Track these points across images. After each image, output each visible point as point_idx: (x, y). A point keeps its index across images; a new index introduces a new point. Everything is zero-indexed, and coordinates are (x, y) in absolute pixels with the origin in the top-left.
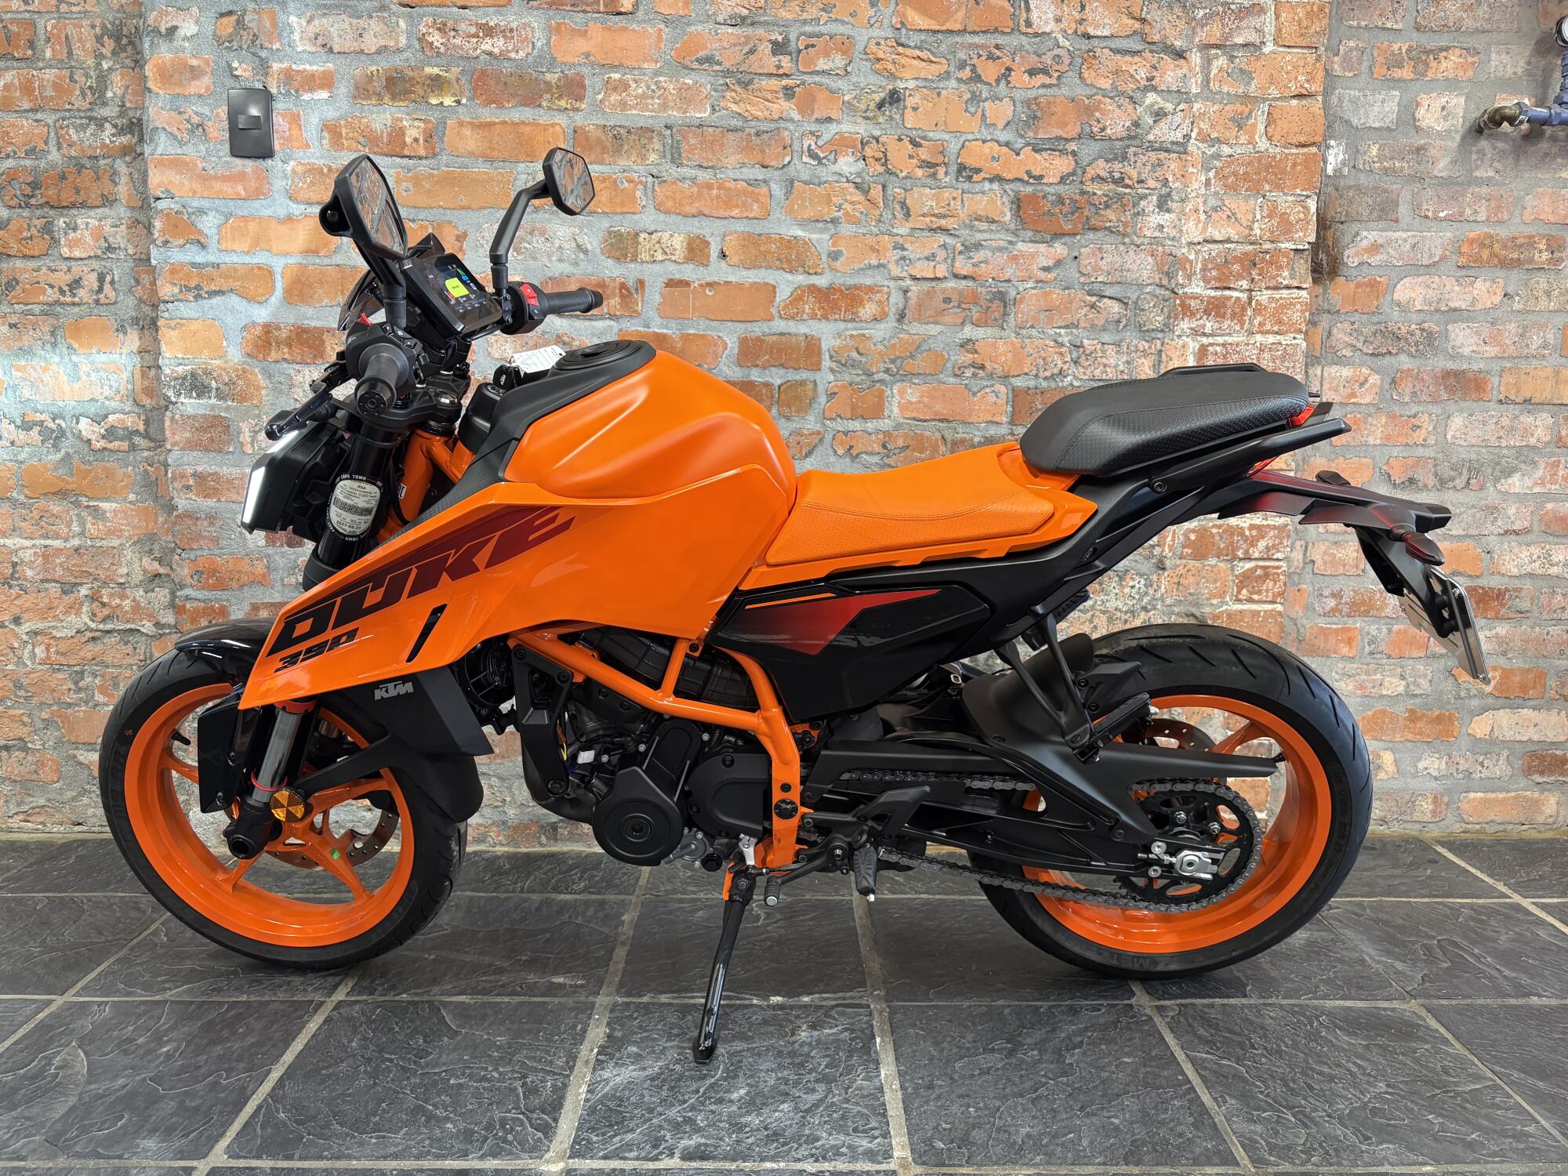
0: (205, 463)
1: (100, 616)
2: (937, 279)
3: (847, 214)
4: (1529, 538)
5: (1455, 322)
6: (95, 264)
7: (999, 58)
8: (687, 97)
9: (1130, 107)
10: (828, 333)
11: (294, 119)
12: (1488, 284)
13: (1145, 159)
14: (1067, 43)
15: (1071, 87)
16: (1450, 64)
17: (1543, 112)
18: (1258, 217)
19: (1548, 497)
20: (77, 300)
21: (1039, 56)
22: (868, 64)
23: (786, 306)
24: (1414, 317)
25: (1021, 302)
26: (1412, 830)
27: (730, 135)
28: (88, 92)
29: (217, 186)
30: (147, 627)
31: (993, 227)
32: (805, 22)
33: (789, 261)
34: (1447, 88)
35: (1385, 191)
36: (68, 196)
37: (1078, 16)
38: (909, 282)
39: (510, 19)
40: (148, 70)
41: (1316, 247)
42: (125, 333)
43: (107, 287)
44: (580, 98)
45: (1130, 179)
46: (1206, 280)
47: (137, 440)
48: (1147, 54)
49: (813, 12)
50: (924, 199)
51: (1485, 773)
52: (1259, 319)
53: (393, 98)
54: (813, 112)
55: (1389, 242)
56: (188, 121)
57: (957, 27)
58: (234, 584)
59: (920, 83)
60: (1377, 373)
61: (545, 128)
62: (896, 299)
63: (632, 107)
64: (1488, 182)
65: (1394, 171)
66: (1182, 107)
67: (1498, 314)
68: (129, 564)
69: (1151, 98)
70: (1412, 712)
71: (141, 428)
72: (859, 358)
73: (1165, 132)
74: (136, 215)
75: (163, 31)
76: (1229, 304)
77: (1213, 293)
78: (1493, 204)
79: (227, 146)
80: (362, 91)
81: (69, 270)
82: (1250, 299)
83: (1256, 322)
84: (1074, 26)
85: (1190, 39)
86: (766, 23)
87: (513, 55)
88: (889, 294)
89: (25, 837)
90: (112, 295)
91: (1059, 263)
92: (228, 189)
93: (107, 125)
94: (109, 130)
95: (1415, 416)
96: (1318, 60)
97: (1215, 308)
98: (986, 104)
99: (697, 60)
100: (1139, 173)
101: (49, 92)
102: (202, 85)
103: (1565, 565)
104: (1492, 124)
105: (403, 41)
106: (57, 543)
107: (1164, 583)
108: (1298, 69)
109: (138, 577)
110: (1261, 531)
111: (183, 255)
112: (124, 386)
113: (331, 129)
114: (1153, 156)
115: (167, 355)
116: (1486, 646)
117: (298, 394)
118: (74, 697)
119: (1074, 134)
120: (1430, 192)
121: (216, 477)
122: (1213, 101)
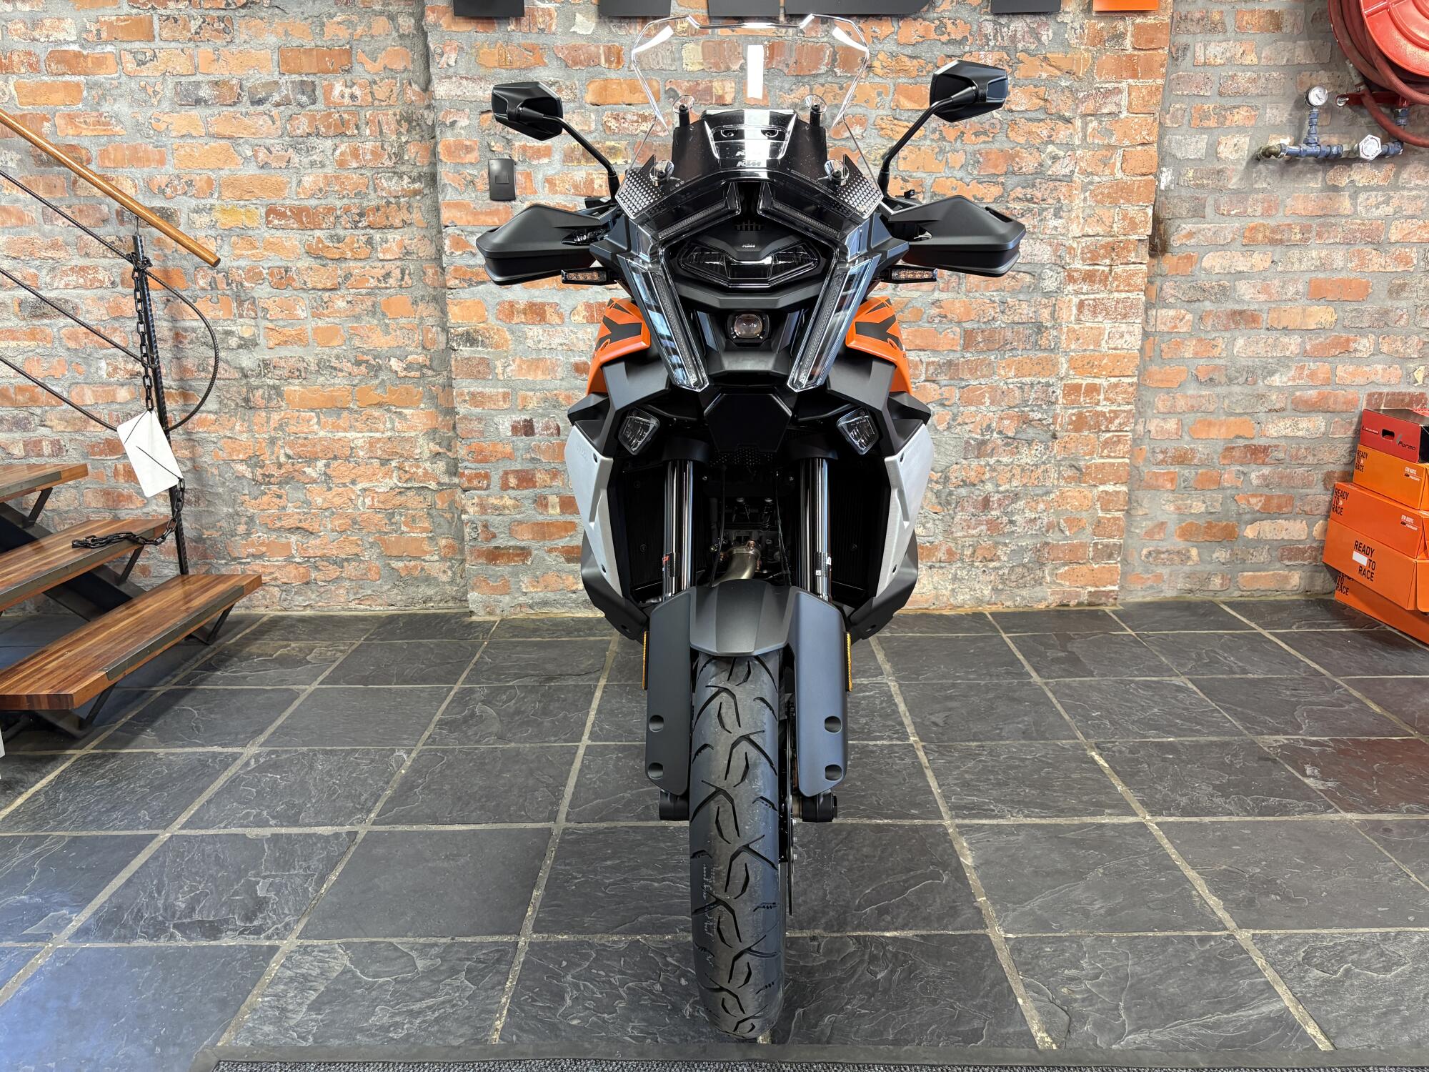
0: (476, 387)
1: (404, 478)
4: (1284, 414)
5: (1240, 280)
6: (399, 263)
7: (956, 126)
9: (1038, 154)
11: (528, 176)
12: (1261, 255)
13: (1046, 186)
14: (998, 116)
15: (1001, 143)
16: (1240, 117)
17: (1296, 149)
18: (1116, 220)
19: (1297, 388)
20: (388, 285)
21: (981, 124)
22: (876, 132)
24: (1214, 277)
26: (1207, 597)
28: (393, 156)
29: (482, 218)
30: (433, 485)
34: (1238, 132)
35: (1197, 199)
36: (382, 221)
40: (440, 148)
41: (1151, 238)
42: (418, 305)
43: (406, 277)
45: (1037, 198)
46: (1084, 260)
47: (425, 370)
48: (1048, 121)
51: (1254, 560)
52: (1116, 283)
55: (1199, 231)
56: (465, 179)
58: (493, 459)
60: (1191, 312)
64: (1264, 190)
65: (1203, 186)
66: (1069, 153)
68: (421, 446)
69: (1050, 148)
70: (1209, 523)
71: (428, 363)
73: (1061, 169)
74: (423, 233)
75: (448, 123)
76: (1098, 274)
77: (1088, 268)
78: (1265, 205)
79: (488, 194)
80: (569, 157)
81: (383, 267)
82: (1111, 271)
83: (1114, 285)
85: (1074, 111)
87: (659, 133)
90: (409, 282)
92: (489, 220)
94: (406, 180)
95: (1214, 339)
96: (1154, 120)
97: (1089, 277)
98: (949, 155)
100: (1043, 195)
101: (369, 157)
102: (472, 157)
103: (1308, 430)
104: (1265, 155)
105: (593, 126)
106: (378, 435)
107: (1056, 447)
108: (1142, 127)
109: (427, 454)
110: (1116, 414)
111: (460, 262)
112: (418, 337)
113: (549, 181)
114: (1051, 184)
115: (452, 321)
116: (1255, 482)
117: (530, 343)
118: (389, 528)
119: (1002, 172)
120: (1226, 199)
121: (482, 394)
122: (1089, 149)
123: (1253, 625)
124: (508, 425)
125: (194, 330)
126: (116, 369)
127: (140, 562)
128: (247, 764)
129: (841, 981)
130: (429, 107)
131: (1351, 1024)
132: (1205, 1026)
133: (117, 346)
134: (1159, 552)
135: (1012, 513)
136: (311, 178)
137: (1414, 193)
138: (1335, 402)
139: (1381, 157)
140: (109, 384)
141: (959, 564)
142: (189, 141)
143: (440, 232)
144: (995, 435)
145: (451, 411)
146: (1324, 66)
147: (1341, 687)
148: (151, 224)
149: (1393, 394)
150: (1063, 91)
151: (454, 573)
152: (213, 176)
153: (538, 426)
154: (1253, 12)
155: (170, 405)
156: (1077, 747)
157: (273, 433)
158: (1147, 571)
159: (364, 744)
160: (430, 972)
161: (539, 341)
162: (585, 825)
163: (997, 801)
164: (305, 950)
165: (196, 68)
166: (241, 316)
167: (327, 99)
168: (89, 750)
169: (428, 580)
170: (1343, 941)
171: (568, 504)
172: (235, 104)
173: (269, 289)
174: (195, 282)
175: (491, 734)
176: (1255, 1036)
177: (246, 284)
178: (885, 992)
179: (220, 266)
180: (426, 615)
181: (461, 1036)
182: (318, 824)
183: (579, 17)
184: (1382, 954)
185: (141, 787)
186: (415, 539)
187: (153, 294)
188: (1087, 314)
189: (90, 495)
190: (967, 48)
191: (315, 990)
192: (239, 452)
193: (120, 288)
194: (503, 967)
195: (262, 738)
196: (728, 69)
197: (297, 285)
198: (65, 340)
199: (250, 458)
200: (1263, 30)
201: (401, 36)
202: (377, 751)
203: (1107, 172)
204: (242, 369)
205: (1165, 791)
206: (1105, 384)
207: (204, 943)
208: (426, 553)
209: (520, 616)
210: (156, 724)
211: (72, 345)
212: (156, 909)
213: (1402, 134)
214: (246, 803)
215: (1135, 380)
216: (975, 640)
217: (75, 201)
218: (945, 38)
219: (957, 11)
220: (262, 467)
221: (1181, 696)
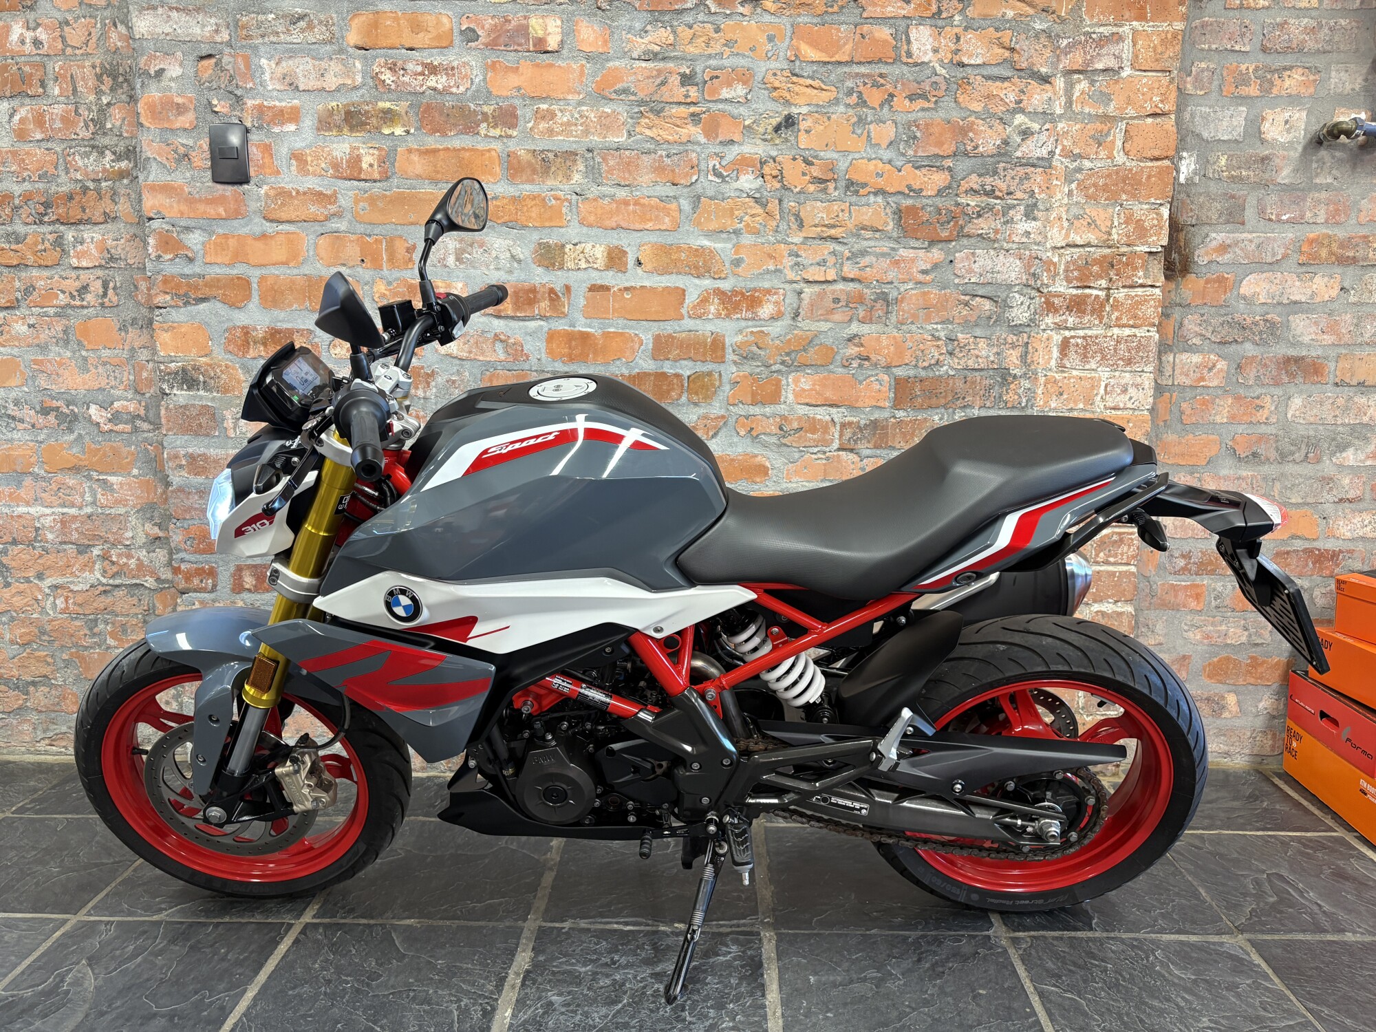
0: (196, 447)
1: (110, 573)
2: (829, 282)
3: (748, 225)
4: (1361, 506)
5: (1296, 313)
6: (100, 273)
7: (882, 85)
8: (606, 123)
9: (1001, 127)
10: (732, 331)
11: (267, 149)
12: (1326, 279)
13: (1013, 173)
14: (944, 71)
15: (948, 111)
16: (1293, 82)
18: (1116, 223)
20: (85, 303)
21: (918, 83)
22: (766, 92)
23: (694, 307)
24: (1258, 309)
25: (902, 302)
26: (1252, 763)
27: (644, 157)
28: (91, 124)
29: (201, 207)
30: (150, 582)
31: (877, 235)
32: (710, 57)
33: (696, 268)
34: (1290, 104)
35: (1233, 197)
36: (76, 214)
37: (953, 47)
38: (802, 285)
39: (450, 58)
40: (141, 108)
41: (1167, 250)
42: (127, 332)
43: (110, 292)
44: (513, 126)
45: (1001, 191)
46: (1069, 280)
47: (138, 423)
48: (1016, 80)
49: (717, 48)
50: (816, 212)
52: (1116, 314)
53: (352, 128)
54: (717, 136)
55: (1236, 243)
56: (176, 152)
57: (846, 58)
59: (812, 109)
60: (1224, 359)
61: (482, 153)
62: (791, 299)
63: (558, 134)
64: (1328, 187)
65: (1241, 179)
66: (1047, 126)
67: (1336, 305)
68: (134, 528)
69: (1019, 119)
70: (1251, 658)
71: (142, 412)
72: (759, 352)
73: (1033, 149)
74: (132, 231)
75: (152, 73)
76: (1089, 301)
77: (1074, 292)
78: (1331, 208)
79: (209, 174)
80: (325, 123)
81: (78, 278)
82: (1108, 296)
83: (1114, 317)
84: (949, 56)
85: (1054, 65)
86: (676, 58)
87: (454, 90)
88: (785, 295)
89: (49, 758)
90: (115, 299)
91: (936, 266)
92: (211, 211)
93: (107, 152)
94: (109, 156)
95: (1258, 398)
96: (1171, 82)
97: (1077, 305)
98: (872, 127)
99: (615, 92)
100: (1009, 186)
101: (58, 125)
102: (186, 120)
104: (1331, 136)
105: (359, 79)
106: (73, 511)
108: (1153, 91)
109: (141, 539)
111: (170, 268)
112: (128, 376)
113: (298, 157)
114: (1021, 171)
115: (162, 353)
118: (89, 641)
119: (950, 152)
120: (1274, 198)
121: (205, 457)
122: (1076, 121)
143: (143, 228)
150: (1037, 37)
188: (1073, 359)
203: (1102, 154)
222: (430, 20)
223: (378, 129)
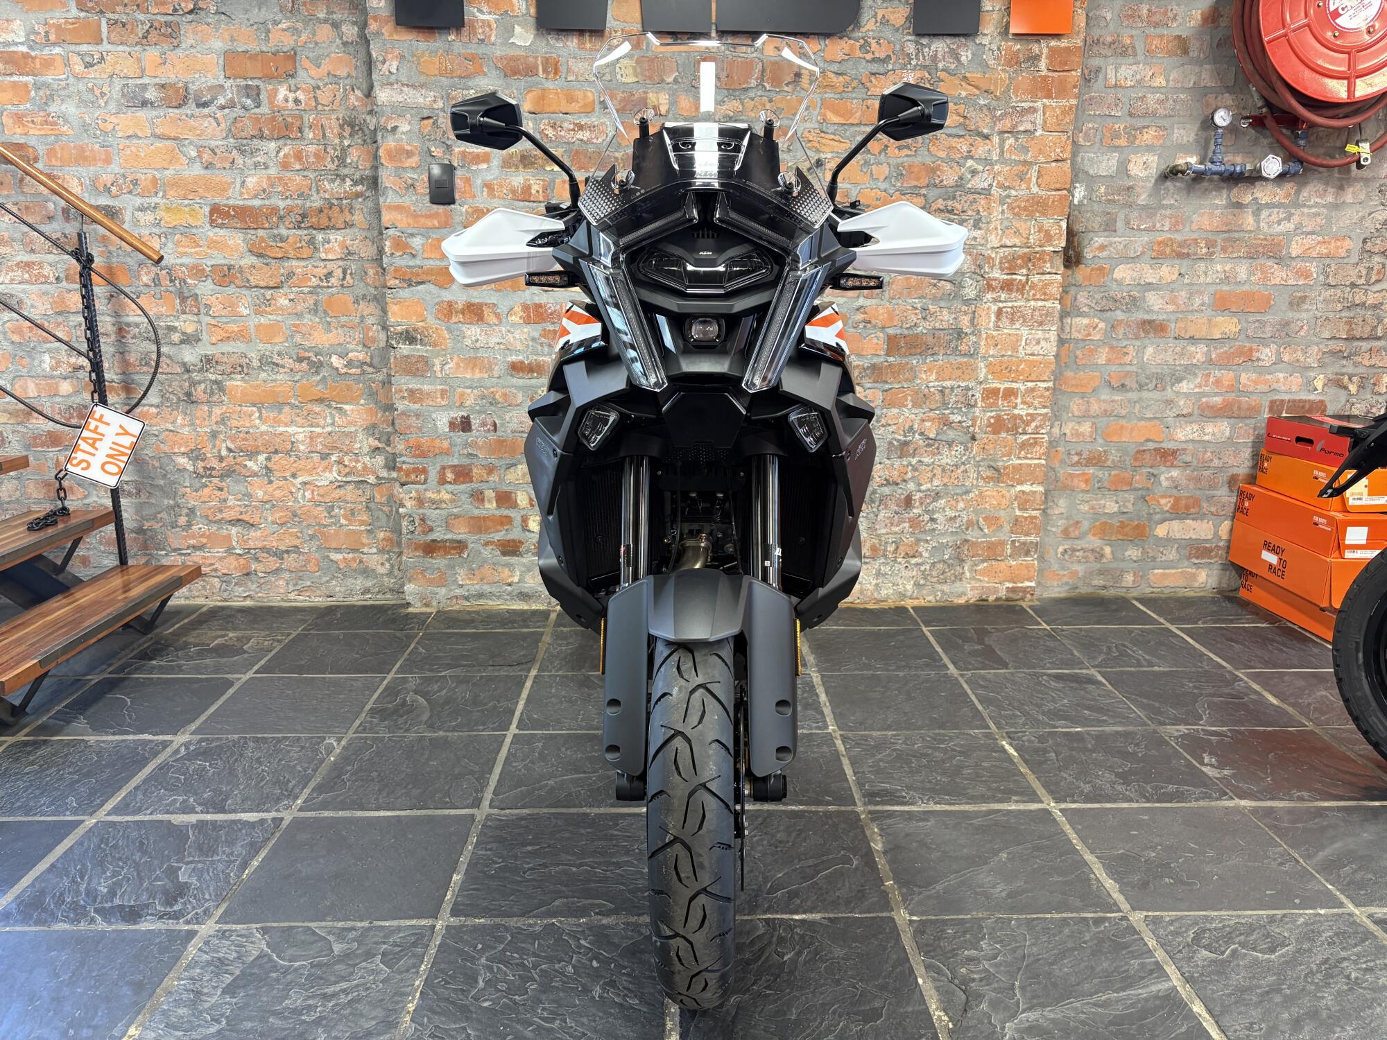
0: (414, 384)
1: (344, 473)
4: (1191, 419)
5: (1149, 291)
6: (341, 263)
9: (958, 168)
11: (468, 180)
12: (1169, 268)
13: (966, 198)
15: (923, 158)
16: (1149, 136)
17: (1202, 167)
18: (1032, 232)
19: (1203, 394)
20: (330, 284)
22: (804, 144)
24: (1125, 288)
25: (893, 283)
26: (1121, 593)
28: (336, 159)
29: (422, 220)
30: (372, 479)
34: (1147, 151)
35: (1109, 213)
36: (324, 222)
39: (593, 120)
40: (381, 152)
41: (1066, 249)
42: (359, 304)
43: (348, 277)
45: (958, 210)
46: (1002, 269)
47: (365, 368)
48: (968, 137)
51: (1164, 558)
52: (1033, 292)
53: (525, 167)
55: (1111, 244)
56: (405, 183)
57: (856, 122)
58: (431, 454)
59: (834, 155)
60: (1103, 321)
64: (1171, 207)
65: (1114, 201)
66: (988, 168)
67: (1175, 286)
68: (361, 442)
69: (970, 163)
70: (1122, 522)
71: (368, 360)
73: (979, 183)
74: (364, 234)
75: (389, 129)
76: (1015, 283)
77: (1005, 277)
78: (1173, 220)
79: (428, 198)
80: (507, 163)
81: (325, 267)
82: (1027, 280)
83: (1031, 294)
85: (992, 128)
87: (595, 141)
89: (302, 604)
90: (351, 281)
92: (429, 223)
93: (347, 179)
94: (349, 182)
95: (1125, 347)
96: (1068, 138)
97: (1007, 286)
98: (873, 167)
100: (963, 207)
101: (312, 159)
102: (413, 161)
103: (1214, 434)
104: (1173, 173)
106: (318, 430)
107: (975, 448)
108: (1057, 144)
109: (366, 449)
110: (1033, 417)
111: (402, 261)
112: (358, 336)
113: (488, 186)
114: (971, 197)
115: (392, 319)
116: (1165, 484)
117: (468, 342)
118: (328, 521)
119: (924, 184)
120: (1136, 214)
121: (420, 391)
122: (1006, 164)
123: (1162, 620)
124: (445, 420)
125: (137, 325)
126: (58, 363)
127: (80, 552)
128: (177, 751)
129: (748, 963)
130: (371, 112)
131: (1236, 1002)
132: (1095, 1005)
133: (59, 340)
134: (1074, 550)
135: (933, 512)
136: (255, 179)
137: (1314, 210)
138: (1239, 408)
139: (1282, 176)
140: (52, 377)
141: (882, 560)
142: (135, 141)
143: (381, 234)
144: (917, 436)
145: (390, 408)
146: (1229, 89)
147: (1241, 680)
148: (95, 221)
149: (1294, 401)
150: (981, 109)
151: (392, 566)
152: (158, 175)
153: (475, 422)
154: (1162, 36)
155: (111, 398)
156: (988, 736)
157: (214, 427)
158: (1063, 568)
159: (296, 731)
160: (346, 957)
161: (477, 341)
162: (508, 811)
163: (909, 788)
164: (223, 935)
165: (143, 71)
166: (184, 312)
167: (271, 102)
168: (21, 737)
169: (366, 572)
170: (1231, 922)
171: (505, 499)
172: (179, 106)
173: (212, 286)
174: (139, 278)
175: (421, 722)
176: (1144, 1014)
177: (189, 281)
178: (791, 972)
179: (163, 263)
180: (364, 607)
181: (373, 1019)
182: (244, 811)
183: (518, 29)
184: (1268, 935)
185: (70, 773)
186: (354, 532)
187: (96, 290)
188: (1005, 321)
189: (31, 486)
190: (890, 67)
191: (231, 974)
192: (181, 445)
193: (64, 284)
194: (419, 950)
195: (193, 727)
196: (662, 81)
197: (238, 282)
198: (9, 334)
199: (192, 451)
200: (1171, 54)
201: (345, 44)
202: (307, 739)
203: (1024, 186)
204: (184, 364)
205: (1070, 779)
206: (1023, 388)
207: (123, 927)
208: (364, 545)
209: (456, 608)
210: (88, 713)
211: (16, 338)
212: (78, 893)
213: (1302, 154)
214: (173, 789)
215: (1051, 384)
216: (897, 633)
217: (21, 198)
218: (869, 56)
219: (880, 31)
220: (203, 460)
221: (1090, 687)
222: (580, 94)
223: (543, 167)
